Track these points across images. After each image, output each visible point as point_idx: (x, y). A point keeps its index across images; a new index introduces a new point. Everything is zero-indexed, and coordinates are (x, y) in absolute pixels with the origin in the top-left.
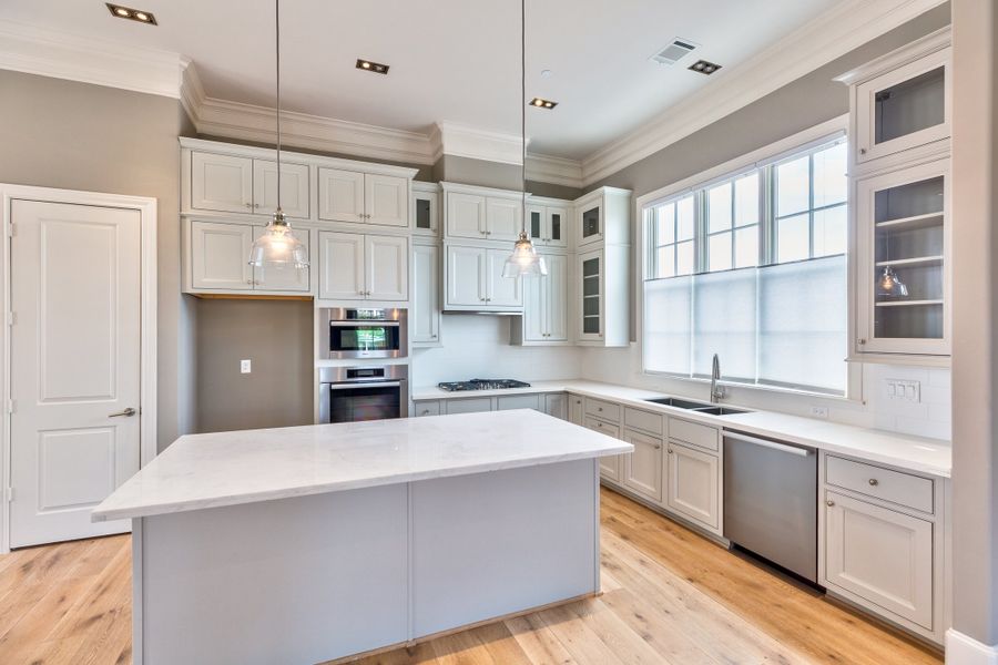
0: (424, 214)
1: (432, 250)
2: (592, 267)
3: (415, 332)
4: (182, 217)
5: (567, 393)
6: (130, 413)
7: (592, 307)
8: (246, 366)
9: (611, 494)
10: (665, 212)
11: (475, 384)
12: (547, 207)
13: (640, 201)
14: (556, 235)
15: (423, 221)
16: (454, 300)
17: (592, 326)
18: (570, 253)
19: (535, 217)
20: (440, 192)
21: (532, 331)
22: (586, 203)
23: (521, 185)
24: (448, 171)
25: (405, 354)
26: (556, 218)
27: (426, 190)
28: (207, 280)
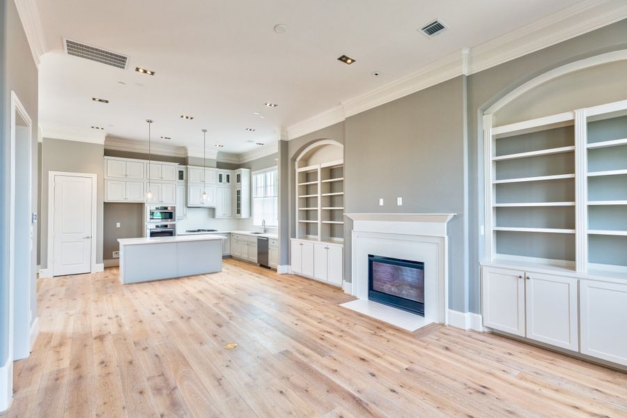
0: (181, 176)
1: (184, 187)
2: (239, 192)
3: (178, 214)
4: (104, 179)
5: (230, 233)
6: (88, 238)
7: (239, 205)
8: (118, 225)
9: (241, 263)
10: (259, 176)
11: (199, 231)
12: (224, 172)
13: (252, 173)
14: (228, 181)
15: (181, 177)
16: (191, 203)
17: (239, 212)
18: (233, 187)
19: (220, 176)
20: (187, 168)
21: (219, 213)
22: (237, 171)
23: (216, 166)
24: (190, 161)
25: (175, 220)
26: (228, 176)
27: (182, 168)
28: (111, 198)
